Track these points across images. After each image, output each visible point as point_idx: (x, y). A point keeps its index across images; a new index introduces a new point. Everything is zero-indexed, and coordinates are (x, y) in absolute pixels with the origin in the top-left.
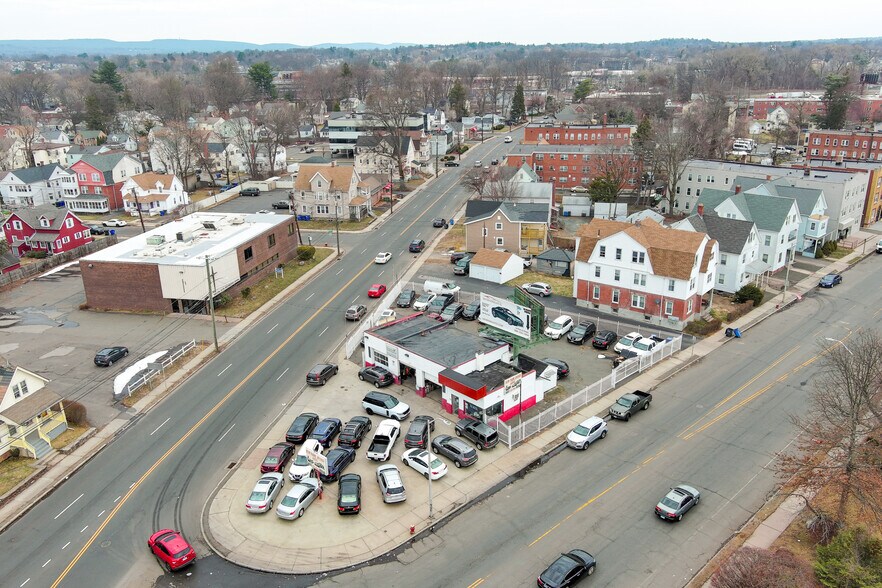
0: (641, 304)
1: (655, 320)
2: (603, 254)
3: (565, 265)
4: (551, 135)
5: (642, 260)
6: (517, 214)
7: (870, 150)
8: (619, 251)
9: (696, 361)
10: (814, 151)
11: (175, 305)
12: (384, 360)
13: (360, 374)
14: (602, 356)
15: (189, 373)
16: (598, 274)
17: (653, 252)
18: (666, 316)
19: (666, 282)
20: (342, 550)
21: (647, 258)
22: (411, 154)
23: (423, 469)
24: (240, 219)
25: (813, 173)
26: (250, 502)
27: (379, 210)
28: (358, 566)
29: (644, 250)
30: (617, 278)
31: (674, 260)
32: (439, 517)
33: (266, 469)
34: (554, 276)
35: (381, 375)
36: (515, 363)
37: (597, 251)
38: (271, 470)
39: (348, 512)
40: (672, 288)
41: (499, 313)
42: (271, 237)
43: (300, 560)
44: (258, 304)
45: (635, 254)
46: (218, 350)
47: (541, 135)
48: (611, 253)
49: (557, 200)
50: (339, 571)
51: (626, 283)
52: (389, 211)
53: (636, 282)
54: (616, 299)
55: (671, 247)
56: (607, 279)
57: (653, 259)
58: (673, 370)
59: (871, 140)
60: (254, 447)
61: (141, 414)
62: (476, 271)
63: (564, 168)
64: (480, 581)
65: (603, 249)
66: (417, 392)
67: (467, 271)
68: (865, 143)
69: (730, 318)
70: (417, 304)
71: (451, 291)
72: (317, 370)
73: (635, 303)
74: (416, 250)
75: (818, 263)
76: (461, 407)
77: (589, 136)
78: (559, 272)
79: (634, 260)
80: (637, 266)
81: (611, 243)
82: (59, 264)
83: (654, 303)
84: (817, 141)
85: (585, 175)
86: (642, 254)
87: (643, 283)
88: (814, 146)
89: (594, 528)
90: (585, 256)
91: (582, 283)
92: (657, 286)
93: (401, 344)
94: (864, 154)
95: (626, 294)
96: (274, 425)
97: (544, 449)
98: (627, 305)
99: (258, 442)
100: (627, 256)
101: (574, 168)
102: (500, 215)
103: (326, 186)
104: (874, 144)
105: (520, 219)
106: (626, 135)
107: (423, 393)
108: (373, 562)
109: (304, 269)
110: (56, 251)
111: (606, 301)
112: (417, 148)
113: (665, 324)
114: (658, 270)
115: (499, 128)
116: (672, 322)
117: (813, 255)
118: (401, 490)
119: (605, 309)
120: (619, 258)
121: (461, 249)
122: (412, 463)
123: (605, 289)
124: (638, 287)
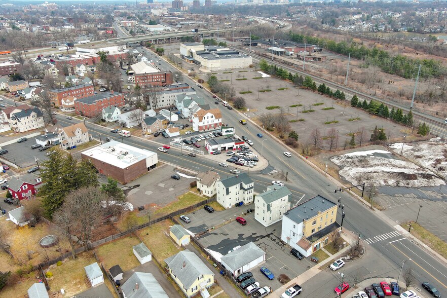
1: (216, 128)
4: (67, 94)
8: (208, 117)
11: (148, 169)
12: (216, 149)
13: (214, 154)
16: (204, 124)
18: (218, 127)
30: (208, 123)
31: (218, 115)
40: (219, 121)
43: (265, 166)
47: (63, 95)
48: (206, 118)
51: (210, 123)
54: (208, 127)
55: (216, 113)
56: (206, 124)
57: (215, 116)
65: (204, 118)
73: (212, 127)
77: (81, 91)
80: (212, 118)
81: (206, 116)
83: (216, 125)
86: (212, 116)
90: (200, 121)
91: (200, 127)
92: (216, 121)
94: (151, 80)
95: (210, 125)
100: (210, 117)
102: (158, 120)
106: (92, 88)
108: (268, 162)
111: (206, 129)
114: (216, 118)
116: (220, 127)
119: (206, 130)
123: (206, 126)
124: (213, 123)
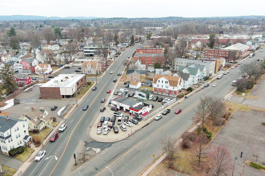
0: (168, 92)
1: (170, 95)
2: (159, 82)
3: (150, 84)
4: (143, 51)
5: (167, 83)
6: (139, 73)
7: (218, 54)
8: (162, 81)
9: (179, 103)
10: (206, 54)
11: (63, 96)
12: (116, 106)
13: (111, 109)
14: (160, 103)
15: (73, 111)
16: (158, 86)
17: (170, 81)
18: (173, 94)
19: (172, 87)
20: (117, 138)
21: (168, 82)
22: (108, 56)
23: (128, 125)
24: (73, 76)
25: (204, 61)
26: (98, 132)
27: (103, 71)
28: (120, 141)
29: (168, 81)
30: (162, 87)
31: (174, 83)
32: (133, 133)
33: (98, 127)
34: (148, 87)
35: (116, 109)
36: (143, 105)
37: (158, 81)
38: (100, 127)
39: (117, 132)
40: (174, 89)
41: (140, 95)
42: (82, 80)
43: (110, 140)
44: (82, 96)
45: (166, 82)
46: (77, 106)
47: (140, 51)
48: (161, 81)
49: (147, 68)
50: (117, 141)
51: (164, 88)
52: (105, 72)
53: (166, 87)
54: (162, 91)
55: (173, 80)
56: (160, 87)
57: (169, 82)
58: (174, 105)
59: (219, 51)
60: (94, 124)
61: (67, 119)
62: (131, 86)
63: (147, 60)
64: (142, 141)
65: (159, 81)
66: (124, 112)
67: (129, 86)
68: (217, 52)
69: (186, 94)
70: (119, 94)
71: (126, 91)
72: (102, 108)
73: (166, 92)
74: (115, 81)
75: (205, 82)
76: (134, 114)
77: (153, 51)
78: (149, 86)
79: (166, 83)
80: (166, 84)
81: (161, 79)
82: (27, 88)
83: (170, 92)
84: (207, 51)
85: (152, 61)
86: (167, 82)
87: (168, 88)
88: (206, 53)
89: (161, 132)
90: (155, 82)
91: (155, 88)
92: (171, 88)
93: (120, 102)
94: (217, 55)
95: (164, 90)
96: (96, 119)
97: (151, 121)
98: (165, 92)
99: (94, 123)
100: (164, 82)
101: (150, 60)
102: (135, 73)
103: (90, 66)
104: (219, 52)
105: (140, 74)
106: (162, 51)
107: (125, 112)
108: (123, 140)
109: (89, 87)
110: (25, 85)
111: (160, 92)
112: (110, 55)
113: (173, 96)
114: (171, 85)
115: (128, 47)
116: (174, 96)
117: (204, 80)
118: (126, 128)
119: (160, 93)
120: (162, 82)
121: (126, 81)
122: (126, 124)
123: (160, 89)
124: (167, 89)
